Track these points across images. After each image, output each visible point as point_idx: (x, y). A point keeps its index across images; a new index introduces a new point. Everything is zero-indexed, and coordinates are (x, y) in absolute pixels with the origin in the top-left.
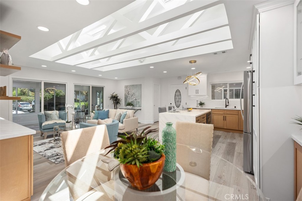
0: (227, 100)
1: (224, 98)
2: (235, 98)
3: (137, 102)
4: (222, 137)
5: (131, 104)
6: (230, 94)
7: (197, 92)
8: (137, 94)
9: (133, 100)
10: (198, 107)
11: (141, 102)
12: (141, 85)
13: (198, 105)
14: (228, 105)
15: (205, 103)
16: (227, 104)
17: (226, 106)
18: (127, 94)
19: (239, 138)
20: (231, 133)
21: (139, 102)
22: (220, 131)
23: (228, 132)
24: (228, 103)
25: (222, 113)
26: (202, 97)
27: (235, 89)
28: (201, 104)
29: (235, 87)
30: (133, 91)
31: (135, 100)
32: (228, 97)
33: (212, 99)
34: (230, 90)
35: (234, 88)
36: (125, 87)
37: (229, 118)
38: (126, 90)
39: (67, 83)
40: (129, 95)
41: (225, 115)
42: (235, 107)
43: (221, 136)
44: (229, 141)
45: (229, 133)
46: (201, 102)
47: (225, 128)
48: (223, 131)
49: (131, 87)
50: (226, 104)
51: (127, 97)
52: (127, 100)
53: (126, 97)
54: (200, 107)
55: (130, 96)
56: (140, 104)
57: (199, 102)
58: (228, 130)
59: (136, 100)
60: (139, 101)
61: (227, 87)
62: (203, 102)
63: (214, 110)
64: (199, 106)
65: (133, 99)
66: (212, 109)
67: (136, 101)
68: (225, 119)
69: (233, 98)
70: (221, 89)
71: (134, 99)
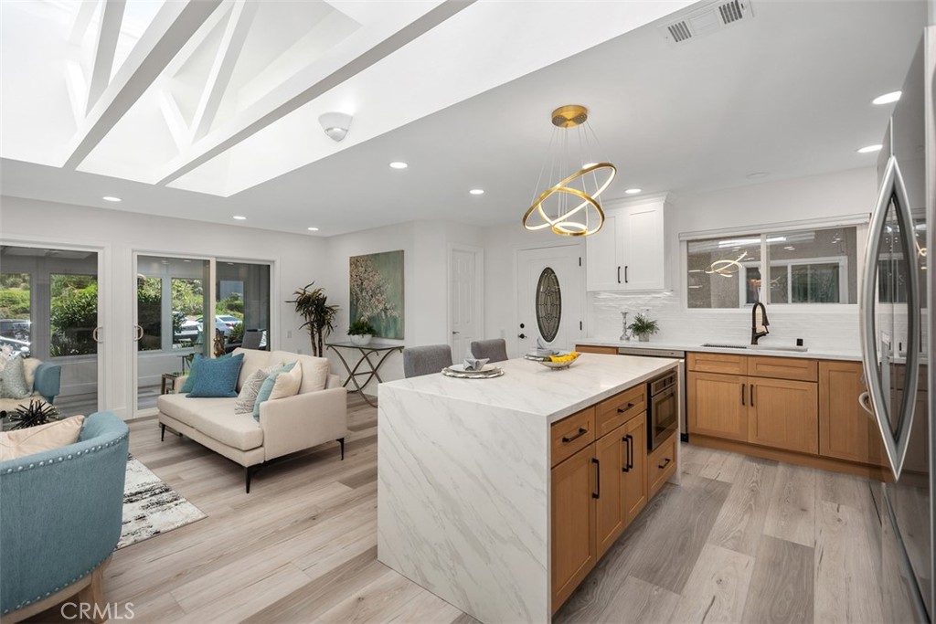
0: (759, 310)
1: (748, 302)
2: (793, 302)
3: (388, 321)
4: (732, 493)
5: (366, 329)
6: (772, 284)
7: (622, 274)
8: (389, 288)
9: (375, 312)
10: (628, 339)
11: (403, 320)
12: (403, 251)
13: (629, 332)
14: (763, 334)
15: (658, 325)
16: (760, 328)
17: (756, 337)
18: (358, 290)
19: (829, 506)
20: (781, 469)
21: (395, 320)
22: (725, 456)
23: (765, 460)
24: (765, 323)
25: (735, 370)
26: (648, 297)
27: (793, 266)
28: (642, 328)
29: (794, 258)
30: (376, 278)
31: (383, 313)
32: (763, 296)
33: (691, 306)
34: (774, 271)
35: (788, 261)
36: (351, 265)
37: (768, 394)
38: (354, 274)
39: (102, 248)
40: (364, 294)
41: (750, 381)
42: (800, 342)
43: (728, 486)
44: (770, 525)
45: (770, 469)
46: (639, 320)
47: (750, 441)
48: (739, 452)
49: (369, 263)
50: (754, 329)
51: (358, 300)
52: (357, 310)
53: (355, 302)
54: (635, 342)
55: (367, 298)
56: (399, 326)
57: (632, 321)
58: (764, 453)
59: (385, 310)
60: (395, 314)
61: (759, 260)
62: (648, 318)
63: (698, 357)
64: (632, 338)
65: (376, 306)
66: (685, 352)
67: (386, 316)
68: (748, 397)
69: (787, 302)
70: (735, 267)
71: (381, 306)
